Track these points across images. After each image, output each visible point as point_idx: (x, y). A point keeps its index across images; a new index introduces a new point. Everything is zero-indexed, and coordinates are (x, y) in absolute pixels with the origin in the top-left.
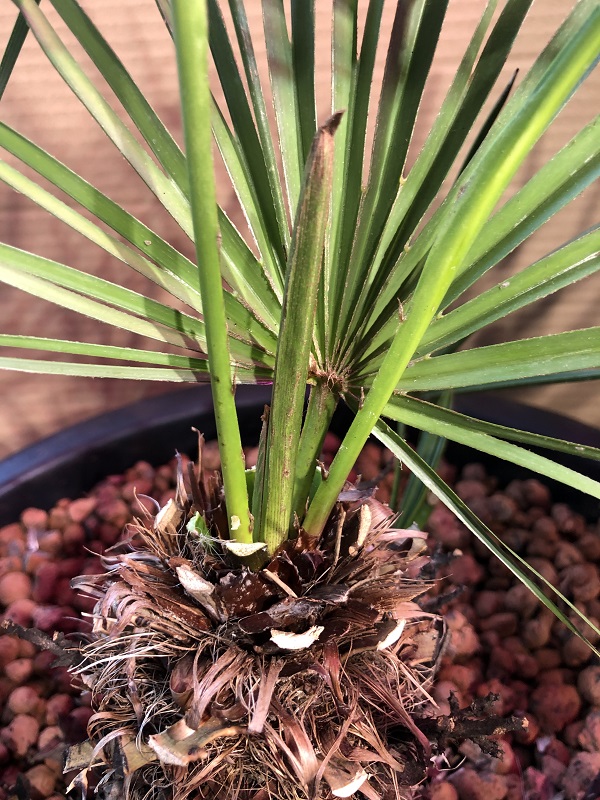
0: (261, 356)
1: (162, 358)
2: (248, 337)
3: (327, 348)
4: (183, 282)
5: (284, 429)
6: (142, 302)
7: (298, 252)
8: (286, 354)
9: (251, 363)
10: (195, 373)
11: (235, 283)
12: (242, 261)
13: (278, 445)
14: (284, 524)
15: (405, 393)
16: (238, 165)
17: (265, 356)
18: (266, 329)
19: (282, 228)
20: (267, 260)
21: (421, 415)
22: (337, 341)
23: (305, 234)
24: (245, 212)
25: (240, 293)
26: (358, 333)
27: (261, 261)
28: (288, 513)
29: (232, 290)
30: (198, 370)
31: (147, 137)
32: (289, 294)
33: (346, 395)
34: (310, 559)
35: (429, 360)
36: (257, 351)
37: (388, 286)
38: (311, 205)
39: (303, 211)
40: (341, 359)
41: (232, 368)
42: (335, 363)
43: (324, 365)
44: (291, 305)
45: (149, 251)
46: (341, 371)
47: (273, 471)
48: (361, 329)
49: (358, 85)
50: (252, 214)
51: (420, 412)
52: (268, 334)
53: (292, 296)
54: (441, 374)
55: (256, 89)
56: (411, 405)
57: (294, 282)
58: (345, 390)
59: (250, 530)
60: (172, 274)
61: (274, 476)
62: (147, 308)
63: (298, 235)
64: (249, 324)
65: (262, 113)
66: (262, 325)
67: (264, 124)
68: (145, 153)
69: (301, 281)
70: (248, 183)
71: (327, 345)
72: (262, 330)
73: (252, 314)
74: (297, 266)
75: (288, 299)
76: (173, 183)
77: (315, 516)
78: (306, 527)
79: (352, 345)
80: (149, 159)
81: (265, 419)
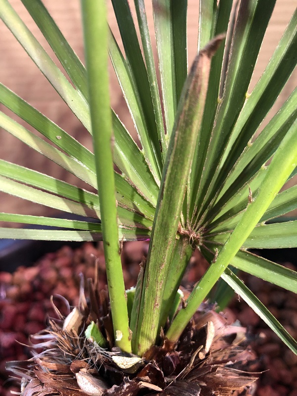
0: (141, 219)
1: (68, 223)
2: (132, 206)
3: (188, 213)
4: (85, 166)
5: (157, 277)
6: (54, 183)
7: (176, 152)
8: (161, 226)
9: (133, 225)
10: (92, 234)
11: (124, 167)
12: (129, 151)
13: (152, 287)
14: (153, 335)
15: (245, 249)
16: (128, 81)
17: (144, 219)
18: (145, 200)
19: (159, 128)
20: (147, 151)
21: (256, 265)
22: (195, 208)
23: (182, 138)
24: (132, 115)
25: (127, 174)
26: (211, 203)
27: (143, 151)
28: (156, 329)
29: (121, 173)
30: (94, 231)
31: (60, 59)
32: (166, 183)
33: (201, 247)
34: (171, 360)
35: (264, 227)
36: (138, 216)
37: (235, 171)
38: (188, 115)
39: (182, 119)
40: (198, 221)
41: (120, 230)
42: (193, 223)
43: (186, 225)
44: (167, 191)
45: (60, 143)
46: (198, 230)
47: (148, 304)
48: (213, 200)
49: (217, 25)
50: (137, 117)
51: (255, 263)
52: (147, 203)
53: (169, 184)
54: (272, 236)
55: (144, 24)
56: (250, 258)
57: (171, 174)
58: (201, 244)
59: (129, 339)
60: (77, 160)
61: (147, 306)
62: (58, 187)
63: (176, 139)
64: (133, 196)
65: (147, 42)
66: (143, 198)
67: (149, 51)
68: (59, 70)
69: (176, 173)
70: (135, 94)
71: (188, 210)
72: (142, 200)
73: (135, 189)
74: (174, 162)
75: (166, 186)
76: (79, 93)
77: (176, 330)
78: (168, 336)
79: (206, 211)
80: (62, 75)
81: (143, 266)
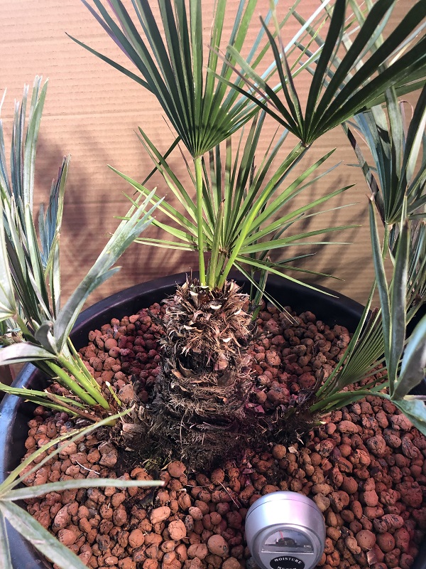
2: (206, 242)
3: (223, 245)
7: (217, 223)
9: (207, 248)
12: (206, 227)
15: (240, 255)
22: (226, 244)
25: (205, 233)
27: (209, 225)
28: (214, 283)
30: (196, 249)
36: (208, 245)
41: (203, 249)
42: (225, 248)
45: (186, 223)
51: (244, 259)
56: (242, 257)
57: (216, 230)
58: (227, 254)
59: (205, 283)
60: (192, 229)
62: (186, 235)
63: (217, 220)
64: (206, 239)
66: (209, 239)
74: (217, 226)
75: (215, 233)
79: (229, 244)
